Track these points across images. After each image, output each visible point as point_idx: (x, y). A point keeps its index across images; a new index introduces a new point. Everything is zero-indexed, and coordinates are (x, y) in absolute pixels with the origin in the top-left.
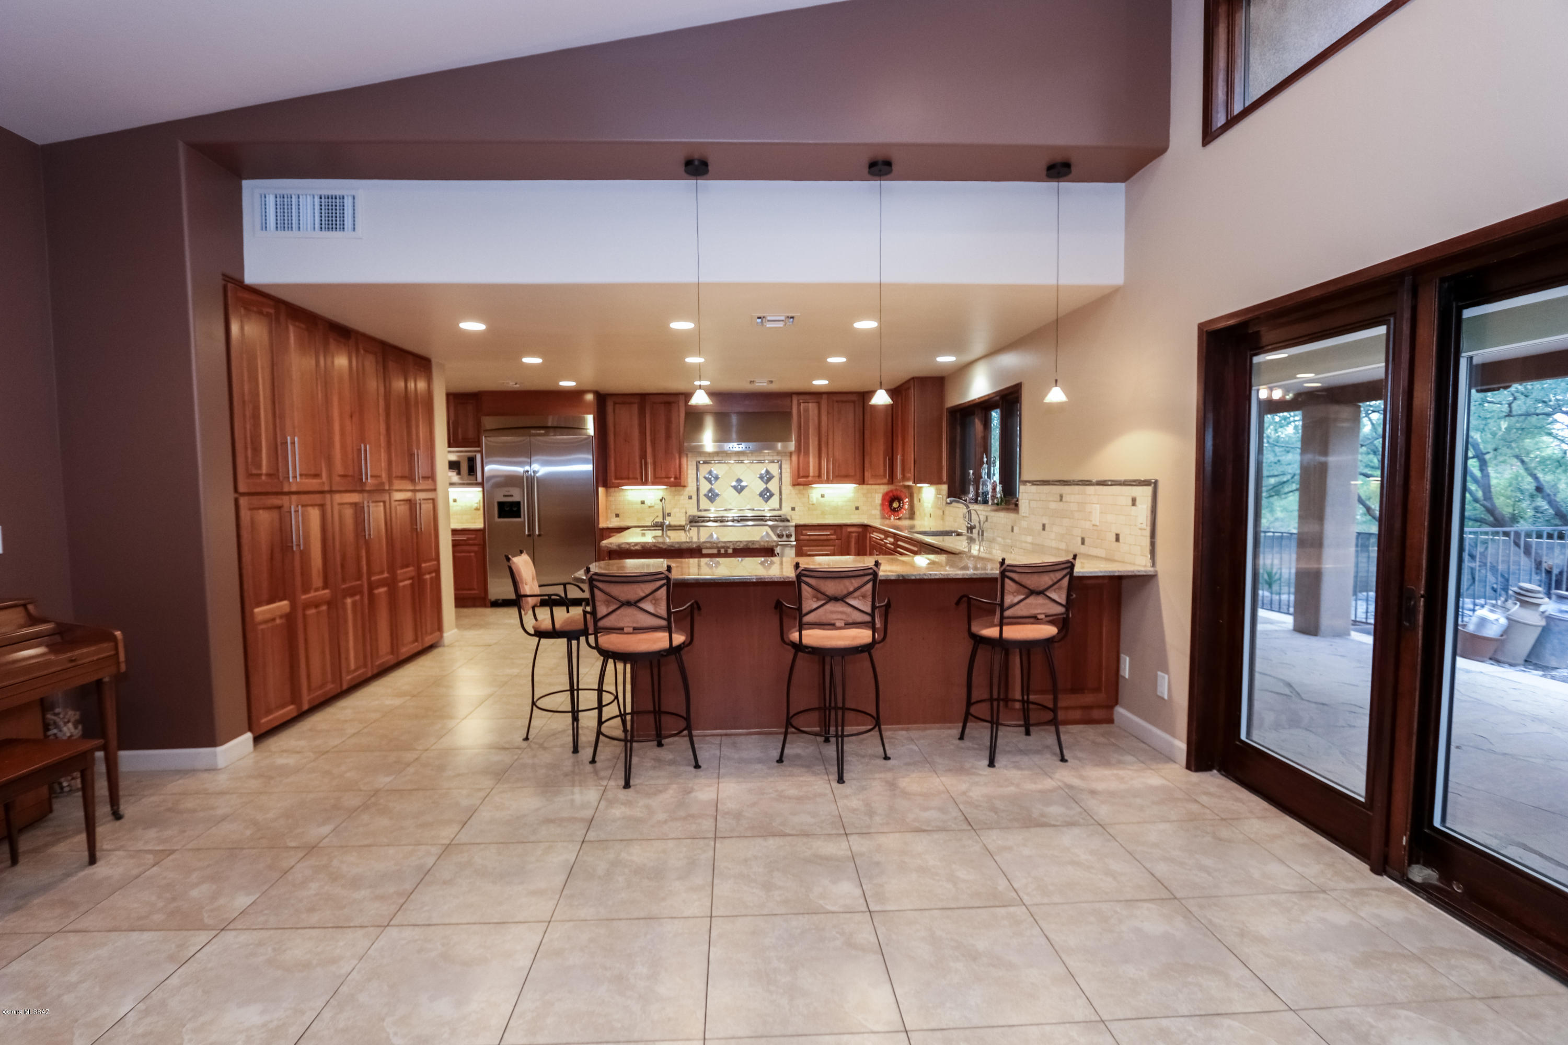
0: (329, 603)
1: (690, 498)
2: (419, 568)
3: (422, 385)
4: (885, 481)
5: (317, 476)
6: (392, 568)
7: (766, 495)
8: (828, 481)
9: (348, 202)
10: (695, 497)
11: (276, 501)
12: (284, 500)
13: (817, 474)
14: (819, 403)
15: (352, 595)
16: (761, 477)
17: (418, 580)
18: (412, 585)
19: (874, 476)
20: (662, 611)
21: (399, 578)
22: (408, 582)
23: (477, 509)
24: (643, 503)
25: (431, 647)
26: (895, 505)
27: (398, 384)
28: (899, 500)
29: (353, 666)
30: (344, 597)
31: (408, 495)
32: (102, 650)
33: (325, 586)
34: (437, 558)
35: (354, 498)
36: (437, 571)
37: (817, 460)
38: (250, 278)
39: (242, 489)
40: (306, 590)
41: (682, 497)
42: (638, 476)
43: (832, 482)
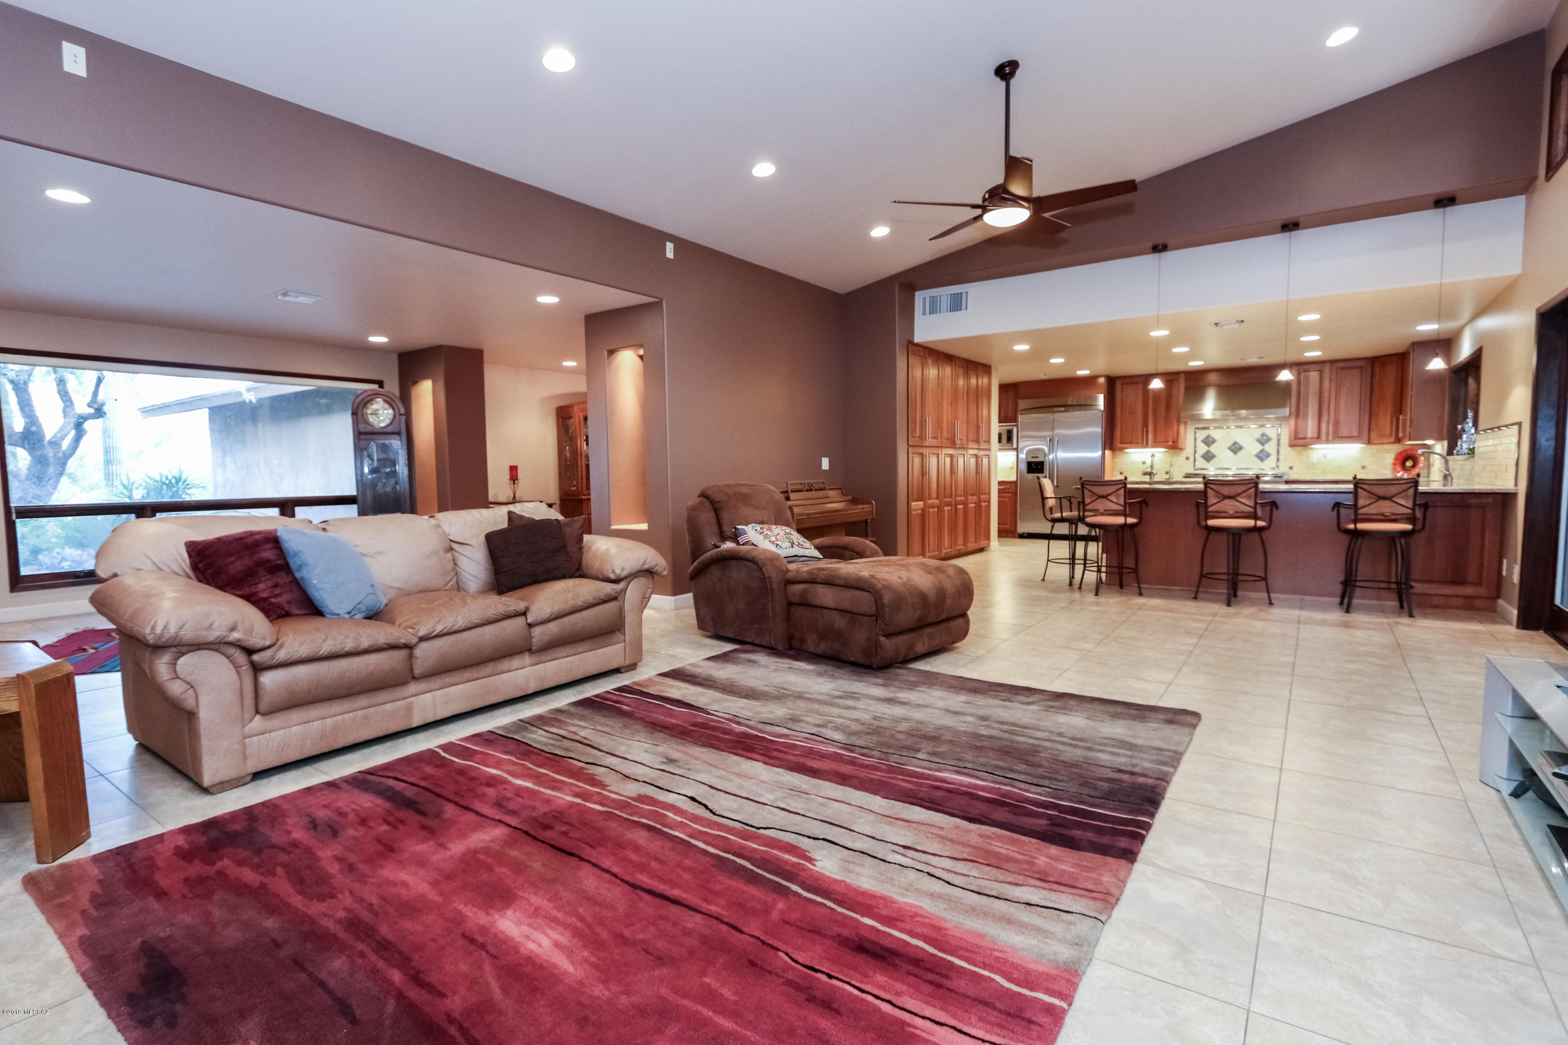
0: (938, 508)
1: (1187, 458)
2: (979, 498)
3: (985, 380)
4: (1392, 440)
5: (936, 438)
6: (966, 495)
7: (1262, 456)
8: (1327, 441)
9: (964, 296)
10: (1192, 458)
11: (920, 450)
12: (924, 451)
13: (1316, 435)
14: (1321, 371)
15: (947, 506)
16: (1258, 440)
17: (978, 504)
18: (975, 507)
19: (1381, 436)
20: (1122, 501)
21: (969, 501)
22: (974, 505)
23: (1011, 468)
24: (1144, 463)
25: (981, 550)
26: (1409, 464)
27: (973, 381)
28: (1415, 460)
29: (946, 546)
30: (944, 506)
31: (975, 452)
32: (867, 508)
33: (937, 498)
34: (989, 494)
35: (951, 451)
36: (989, 502)
37: (1316, 423)
38: (917, 340)
39: (910, 444)
40: (930, 499)
41: (1180, 458)
42: (1140, 441)
43: (1332, 442)
